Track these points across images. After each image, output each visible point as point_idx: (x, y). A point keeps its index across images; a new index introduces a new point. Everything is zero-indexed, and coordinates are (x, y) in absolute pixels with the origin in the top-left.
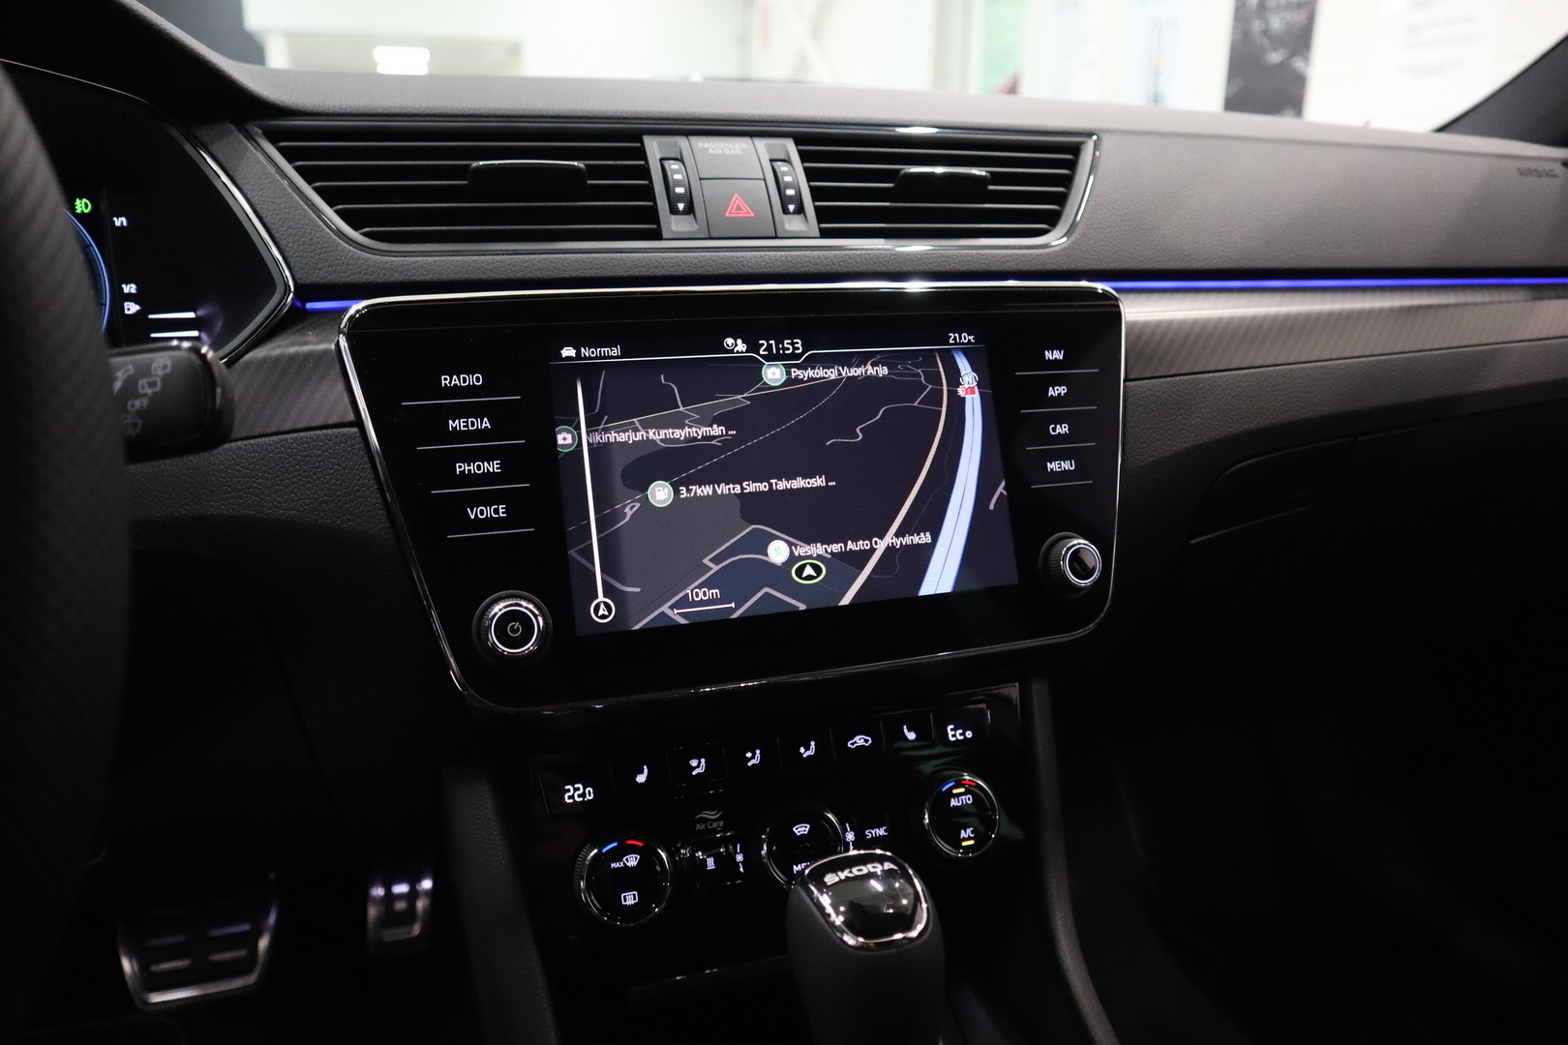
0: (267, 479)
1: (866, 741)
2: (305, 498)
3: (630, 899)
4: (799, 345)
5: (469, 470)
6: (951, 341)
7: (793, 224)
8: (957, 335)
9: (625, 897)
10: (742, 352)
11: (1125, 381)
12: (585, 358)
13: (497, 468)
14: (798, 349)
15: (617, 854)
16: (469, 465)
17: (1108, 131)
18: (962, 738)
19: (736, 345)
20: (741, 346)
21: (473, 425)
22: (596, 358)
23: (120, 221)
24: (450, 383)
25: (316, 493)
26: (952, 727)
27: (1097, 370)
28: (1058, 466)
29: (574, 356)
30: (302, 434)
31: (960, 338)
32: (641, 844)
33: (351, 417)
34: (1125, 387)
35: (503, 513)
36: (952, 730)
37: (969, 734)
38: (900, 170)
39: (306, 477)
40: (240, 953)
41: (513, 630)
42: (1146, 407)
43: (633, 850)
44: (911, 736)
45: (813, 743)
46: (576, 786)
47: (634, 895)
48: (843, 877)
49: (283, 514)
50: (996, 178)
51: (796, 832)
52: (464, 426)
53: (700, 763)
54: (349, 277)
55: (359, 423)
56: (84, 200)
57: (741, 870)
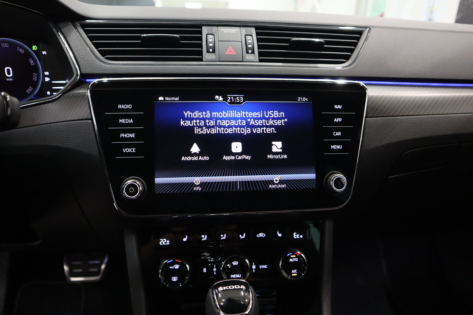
0: (65, 135)
1: (263, 235)
2: (75, 142)
3: (175, 279)
4: (242, 99)
5: (125, 136)
6: (299, 100)
7: (250, 57)
8: (301, 98)
9: (173, 278)
10: (221, 101)
11: (365, 117)
12: (167, 101)
13: (134, 136)
14: (241, 100)
15: (172, 264)
16: (125, 135)
17: (374, 27)
18: (299, 237)
19: (219, 98)
20: (221, 99)
21: (127, 122)
22: (170, 101)
23: (44, 53)
24: (121, 107)
25: (78, 141)
26: (295, 233)
27: (355, 113)
28: (335, 147)
29: (163, 100)
30: (76, 122)
31: (302, 99)
32: (180, 262)
33: (90, 117)
34: (365, 120)
35: (134, 151)
36: (295, 234)
37: (301, 236)
38: (291, 39)
39: (76, 135)
40: (96, 270)
41: (131, 190)
42: (373, 128)
43: (177, 263)
44: (280, 235)
45: (244, 234)
46: (164, 239)
47: (176, 278)
48: (224, 289)
49: (69, 147)
50: (327, 43)
51: (233, 264)
52: (124, 122)
53: (205, 236)
54: (97, 71)
55: (92, 119)
56: (35, 46)
57: (215, 274)
